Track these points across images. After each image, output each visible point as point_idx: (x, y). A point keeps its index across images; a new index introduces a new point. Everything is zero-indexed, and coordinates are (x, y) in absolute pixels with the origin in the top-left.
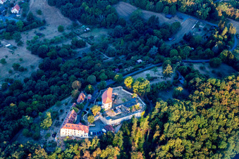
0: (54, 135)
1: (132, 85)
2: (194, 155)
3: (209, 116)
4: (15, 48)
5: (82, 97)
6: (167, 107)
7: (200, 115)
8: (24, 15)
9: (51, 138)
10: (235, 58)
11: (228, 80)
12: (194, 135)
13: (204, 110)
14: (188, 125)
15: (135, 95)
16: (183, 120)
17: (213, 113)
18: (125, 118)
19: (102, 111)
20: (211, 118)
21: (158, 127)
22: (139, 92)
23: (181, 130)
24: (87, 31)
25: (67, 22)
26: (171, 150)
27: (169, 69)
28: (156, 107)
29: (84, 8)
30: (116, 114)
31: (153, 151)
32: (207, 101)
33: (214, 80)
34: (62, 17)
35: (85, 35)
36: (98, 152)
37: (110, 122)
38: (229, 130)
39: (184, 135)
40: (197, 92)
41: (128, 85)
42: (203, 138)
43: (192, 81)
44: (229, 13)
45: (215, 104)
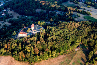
0: (17, 37)
1: (40, 23)
2: (59, 40)
3: (64, 30)
4: (3, 22)
5: (25, 27)
6: (50, 27)
7: (61, 30)
8: (6, 15)
9: (16, 38)
10: (72, 19)
11: (70, 22)
12: (59, 35)
13: (62, 29)
14: (57, 32)
15: (41, 26)
16: (56, 31)
17: (65, 30)
18: (38, 31)
19: (31, 30)
20: (64, 31)
21: (48, 33)
22: (42, 25)
23: (55, 33)
24: (27, 17)
25: (20, 16)
26: (52, 39)
27: (51, 20)
28: (47, 28)
29: (25, 11)
30: (35, 31)
31: (47, 39)
32: (63, 27)
33: (65, 22)
34: (18, 15)
35: (26, 18)
36: (30, 39)
37: (33, 33)
38: (70, 34)
39: (56, 35)
40: (60, 25)
41: (39, 24)
42: (62, 36)
43: (58, 22)
44: (72, 9)
45: (66, 27)
